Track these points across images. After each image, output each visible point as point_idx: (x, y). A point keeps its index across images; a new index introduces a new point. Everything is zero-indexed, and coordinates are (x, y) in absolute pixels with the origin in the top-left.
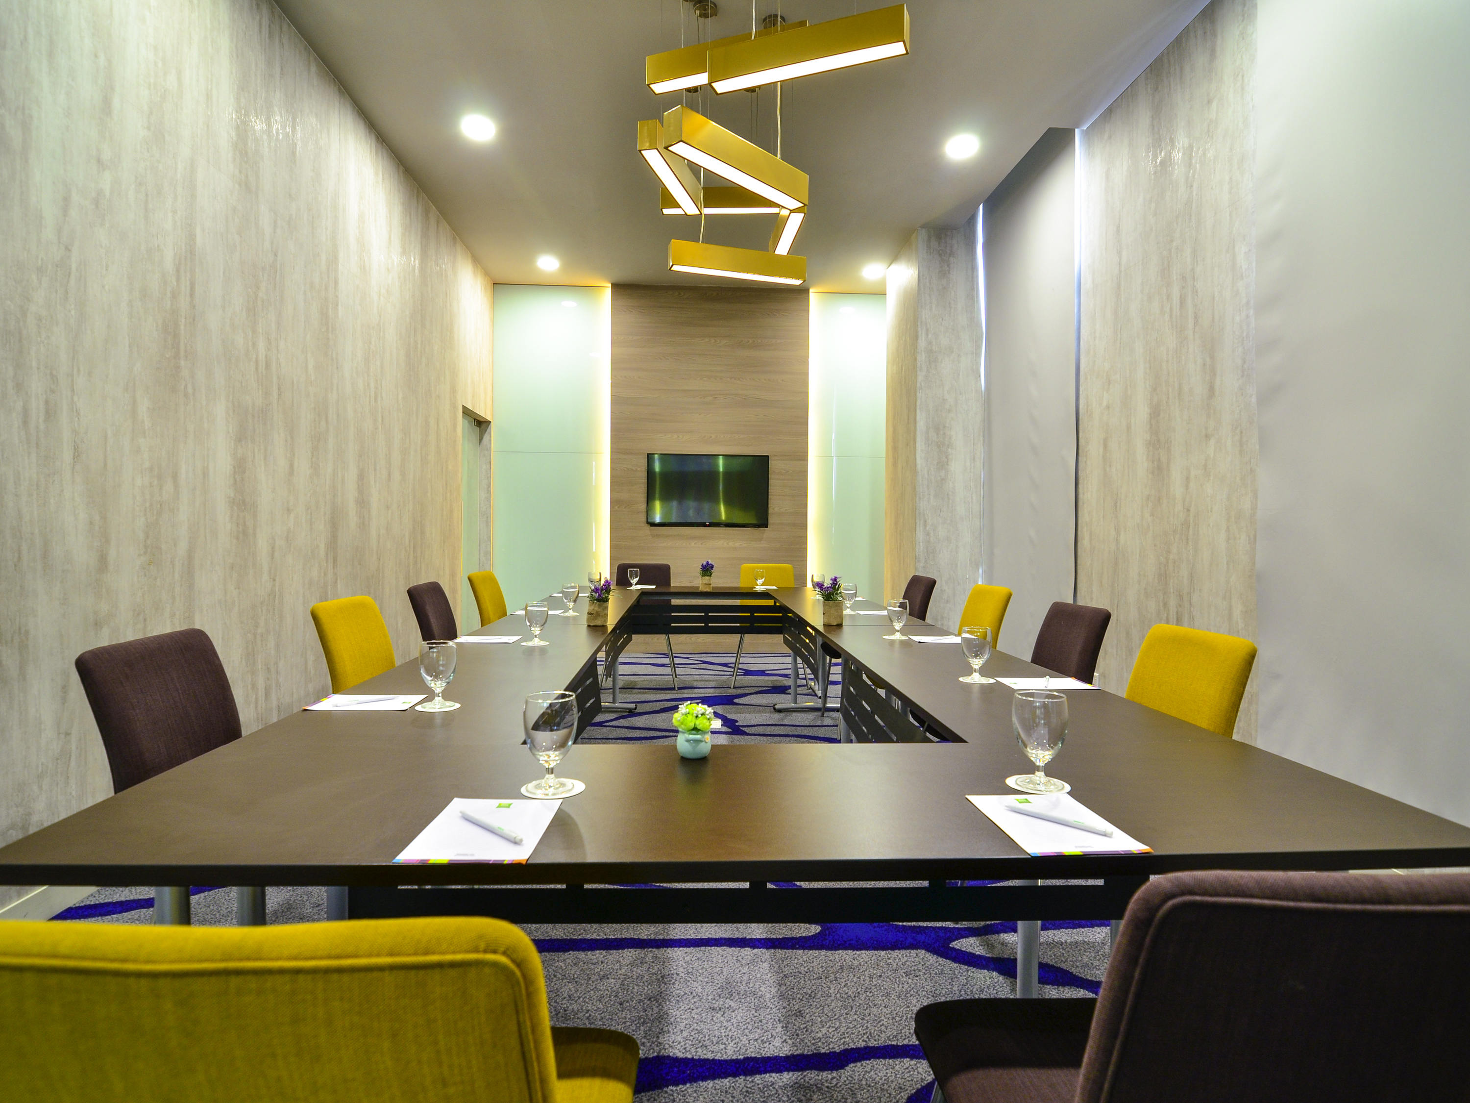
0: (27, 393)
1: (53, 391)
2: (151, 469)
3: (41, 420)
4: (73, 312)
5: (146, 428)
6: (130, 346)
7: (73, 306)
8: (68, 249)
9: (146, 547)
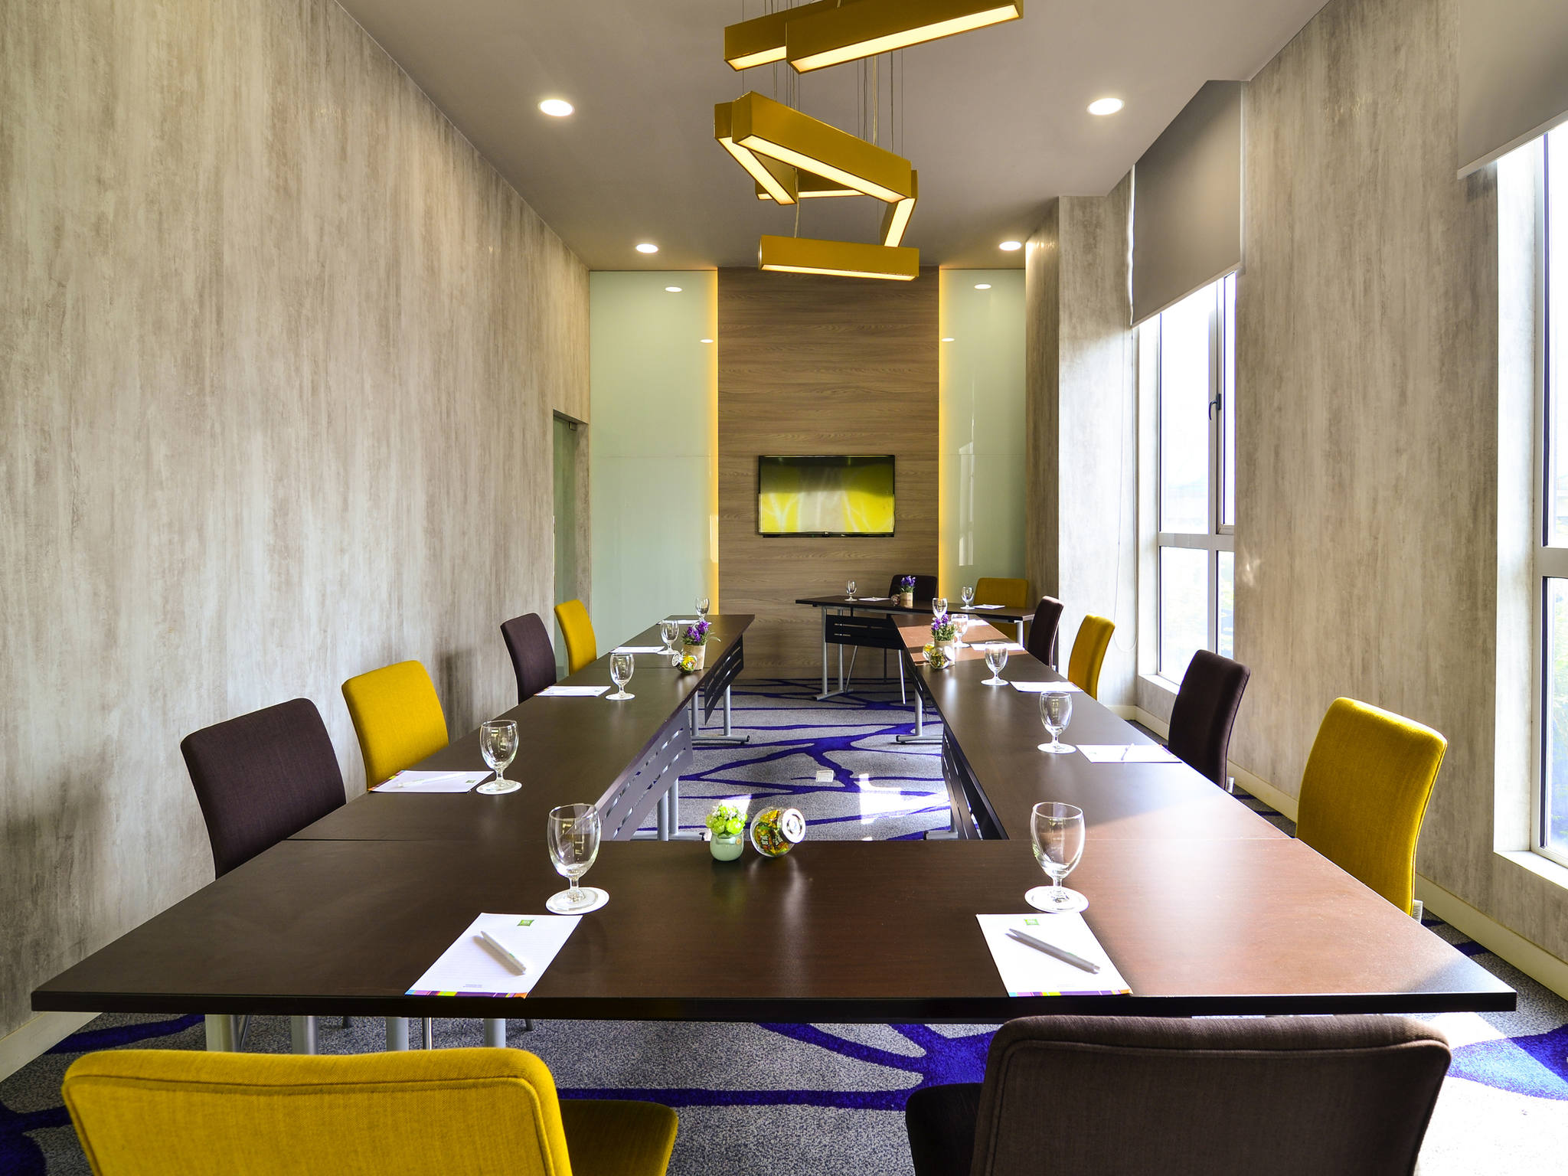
1: (44, 450)
2: (170, 525)
4: (69, 357)
7: (69, 350)
8: (61, 285)
9: (165, 613)
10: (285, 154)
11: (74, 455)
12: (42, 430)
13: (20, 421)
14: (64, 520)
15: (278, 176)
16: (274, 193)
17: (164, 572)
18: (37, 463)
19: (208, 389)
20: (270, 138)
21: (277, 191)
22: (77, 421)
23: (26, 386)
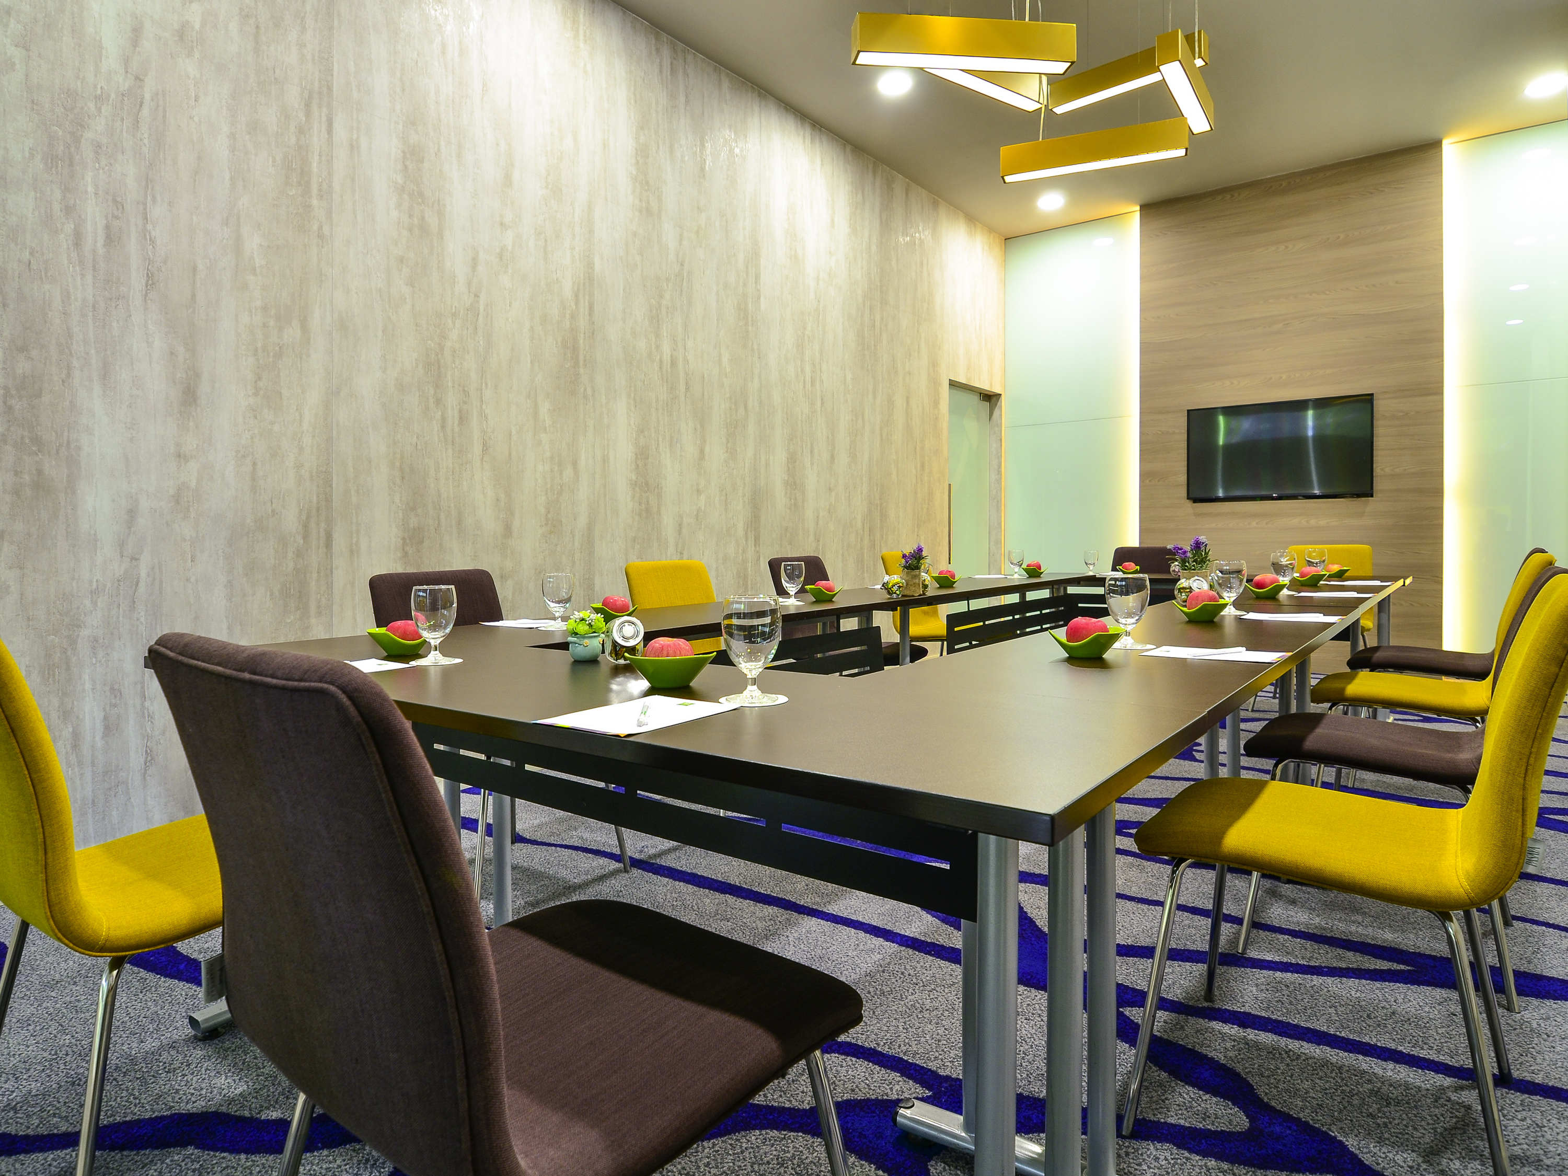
0: (444, 406)
1: (465, 403)
2: (552, 458)
3: (456, 425)
4: (481, 343)
5: (547, 425)
6: (531, 362)
7: (481, 338)
8: (477, 296)
9: (547, 519)
10: (647, 183)
11: (484, 407)
12: (464, 390)
13: (450, 384)
14: (477, 449)
15: (641, 200)
16: (637, 214)
17: (547, 491)
18: (460, 411)
19: (581, 363)
20: (634, 173)
21: (640, 211)
22: (486, 384)
23: (454, 362)
